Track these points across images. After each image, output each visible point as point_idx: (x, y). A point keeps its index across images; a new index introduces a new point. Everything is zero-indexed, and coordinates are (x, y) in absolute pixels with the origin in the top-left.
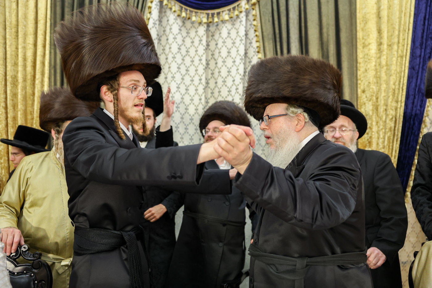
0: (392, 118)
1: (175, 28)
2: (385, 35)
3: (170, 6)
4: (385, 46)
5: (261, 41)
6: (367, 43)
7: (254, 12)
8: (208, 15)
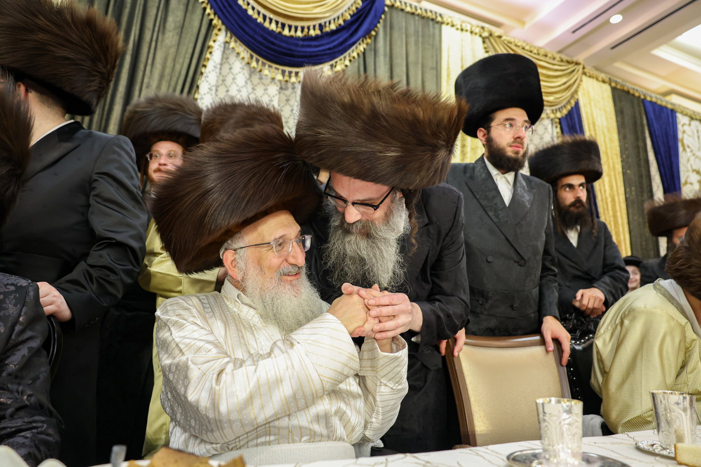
1: (241, 79)
3: (237, 51)
8: (283, 72)
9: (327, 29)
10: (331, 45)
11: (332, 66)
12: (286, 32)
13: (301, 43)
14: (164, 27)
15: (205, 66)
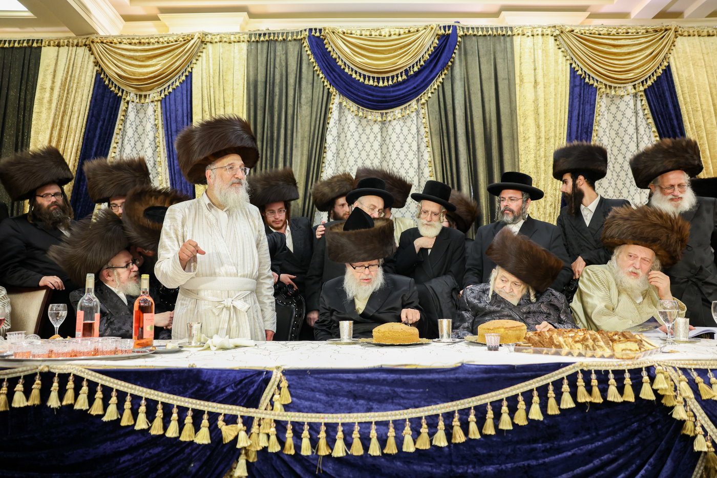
0: (551, 205)
1: (353, 127)
2: (543, 129)
3: (348, 107)
4: (543, 140)
5: (429, 136)
6: (527, 137)
7: (423, 111)
8: (382, 114)
9: (412, 73)
10: (415, 85)
11: (418, 101)
12: (381, 84)
13: (392, 89)
14: (300, 103)
15: (328, 123)
